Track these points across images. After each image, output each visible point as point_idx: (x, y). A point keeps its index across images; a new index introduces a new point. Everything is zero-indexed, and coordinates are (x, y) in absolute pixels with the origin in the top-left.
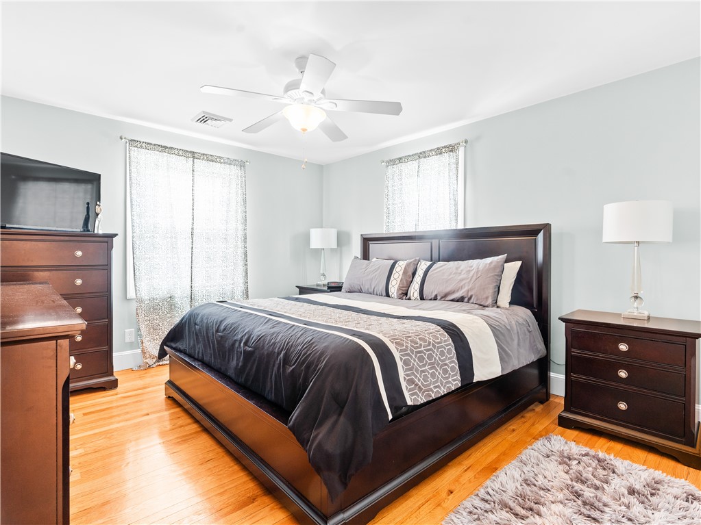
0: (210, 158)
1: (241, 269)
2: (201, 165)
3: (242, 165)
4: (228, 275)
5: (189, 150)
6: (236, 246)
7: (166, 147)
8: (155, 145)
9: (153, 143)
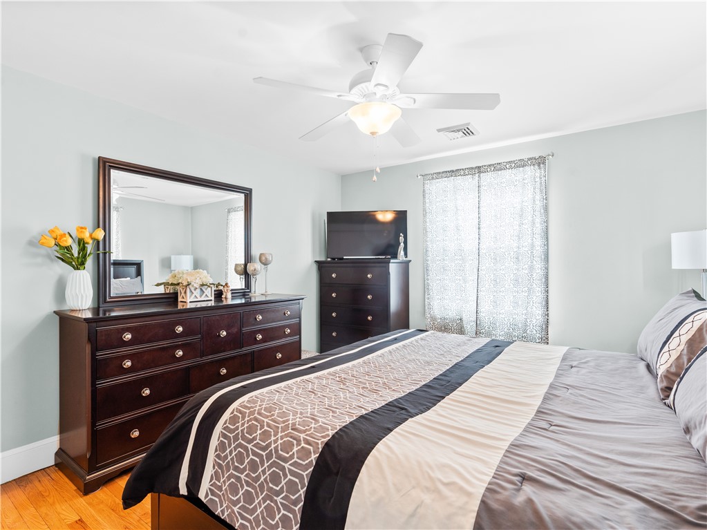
0: (497, 167)
1: (538, 296)
2: (487, 178)
3: (540, 162)
4: (520, 303)
5: (474, 166)
6: (531, 268)
7: (453, 171)
8: (443, 172)
9: (441, 171)
